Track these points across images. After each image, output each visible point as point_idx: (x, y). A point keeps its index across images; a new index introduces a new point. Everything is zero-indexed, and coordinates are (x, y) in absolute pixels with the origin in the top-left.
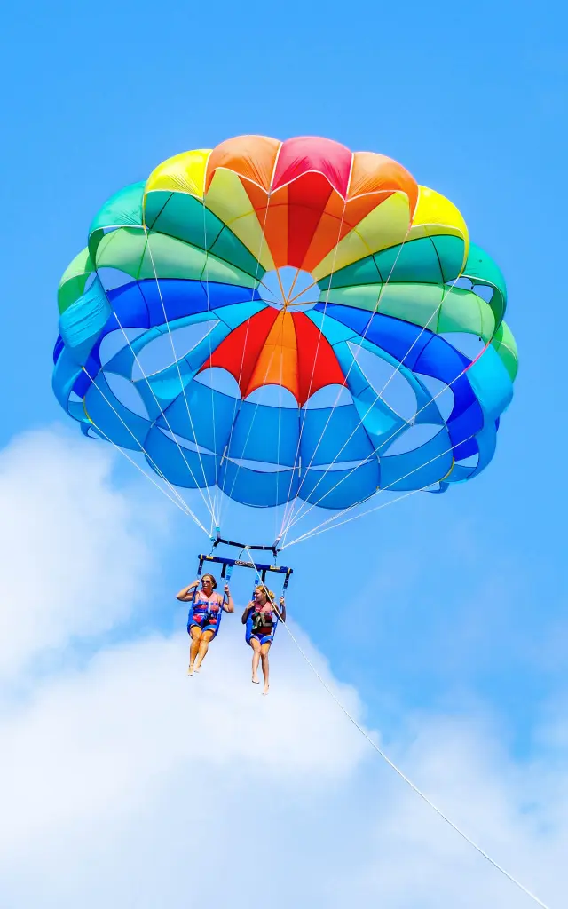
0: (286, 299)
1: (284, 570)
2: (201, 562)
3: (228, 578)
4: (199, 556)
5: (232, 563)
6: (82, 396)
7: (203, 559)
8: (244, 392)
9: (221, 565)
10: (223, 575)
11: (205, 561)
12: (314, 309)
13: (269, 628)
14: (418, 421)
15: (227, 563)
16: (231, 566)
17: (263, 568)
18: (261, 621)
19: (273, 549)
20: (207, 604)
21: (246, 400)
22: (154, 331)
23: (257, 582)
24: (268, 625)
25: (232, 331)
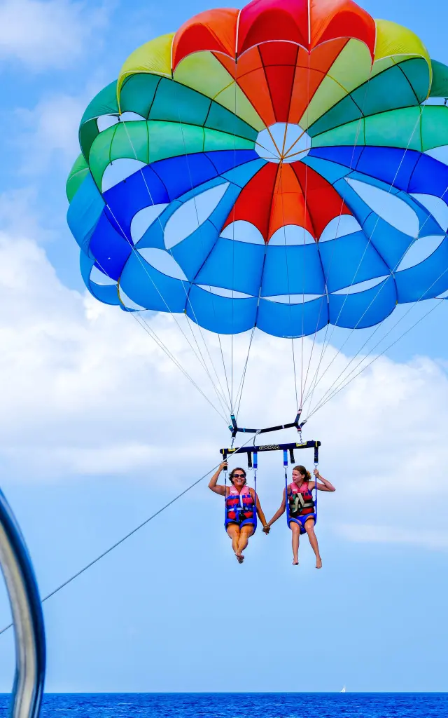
0: (281, 153)
1: (311, 444)
2: (225, 457)
3: (255, 466)
4: (221, 451)
5: (256, 449)
6: (116, 279)
7: (225, 452)
8: (266, 239)
9: (246, 454)
10: (250, 465)
11: (228, 455)
12: (308, 155)
13: (311, 507)
14: (422, 234)
15: (251, 451)
16: (255, 453)
17: (289, 447)
18: (299, 502)
19: (295, 424)
20: (238, 497)
21: (269, 244)
22: (175, 203)
23: (286, 463)
24: (308, 505)
25: (243, 189)
